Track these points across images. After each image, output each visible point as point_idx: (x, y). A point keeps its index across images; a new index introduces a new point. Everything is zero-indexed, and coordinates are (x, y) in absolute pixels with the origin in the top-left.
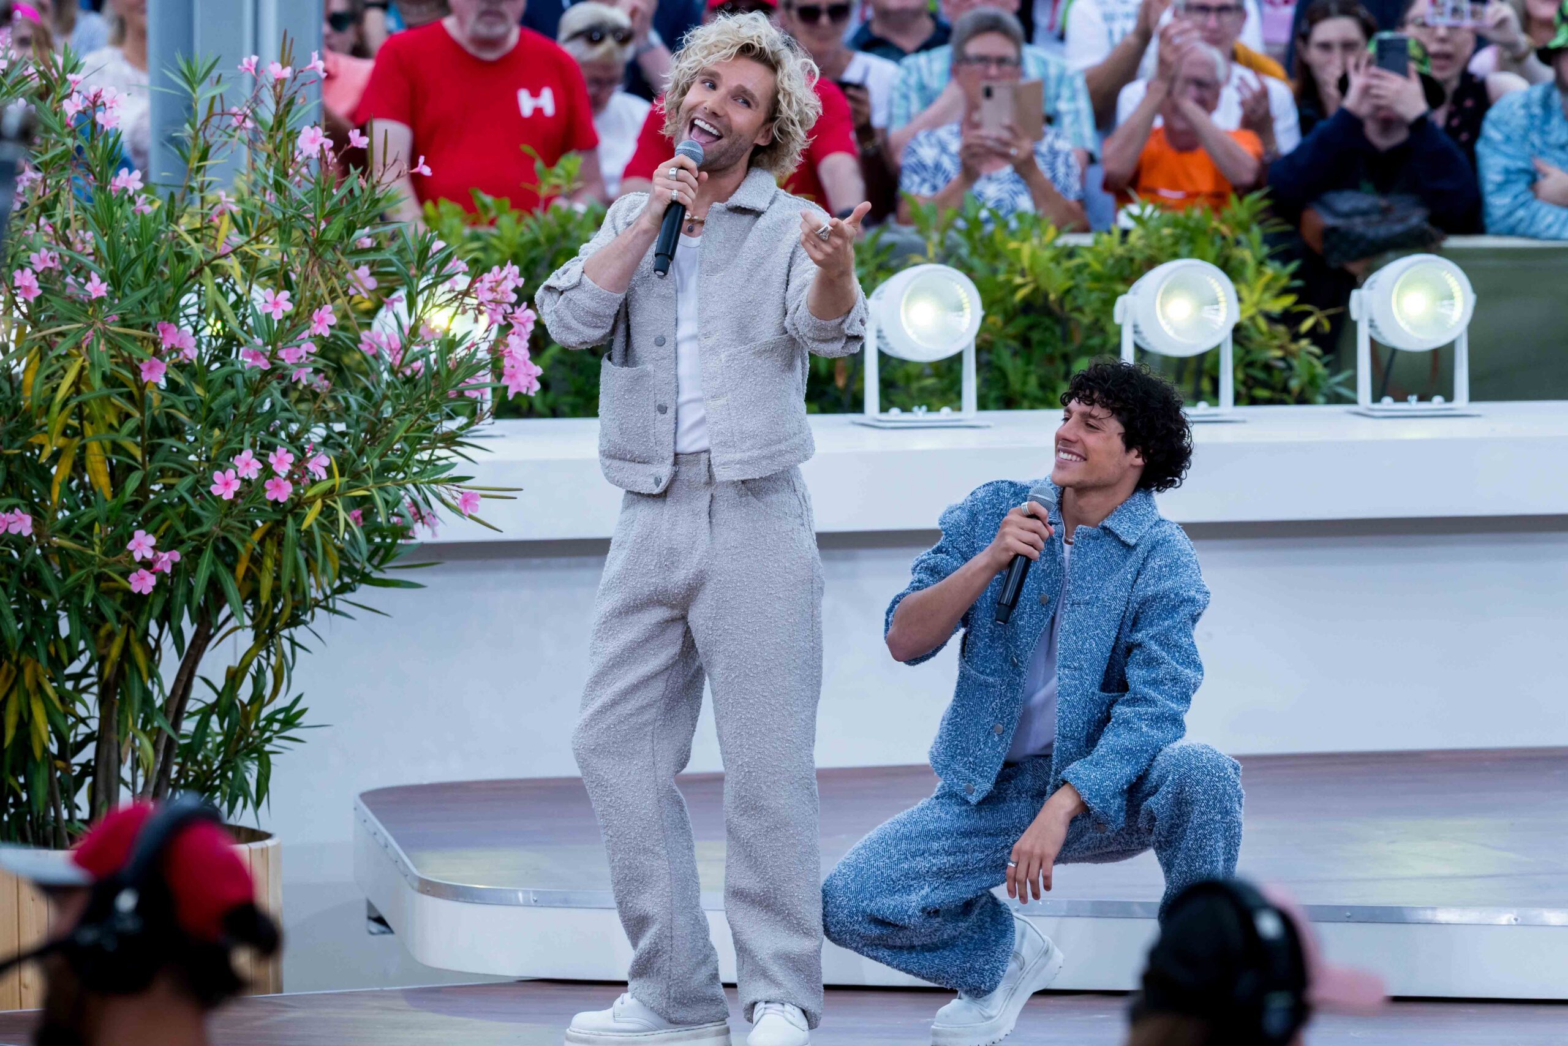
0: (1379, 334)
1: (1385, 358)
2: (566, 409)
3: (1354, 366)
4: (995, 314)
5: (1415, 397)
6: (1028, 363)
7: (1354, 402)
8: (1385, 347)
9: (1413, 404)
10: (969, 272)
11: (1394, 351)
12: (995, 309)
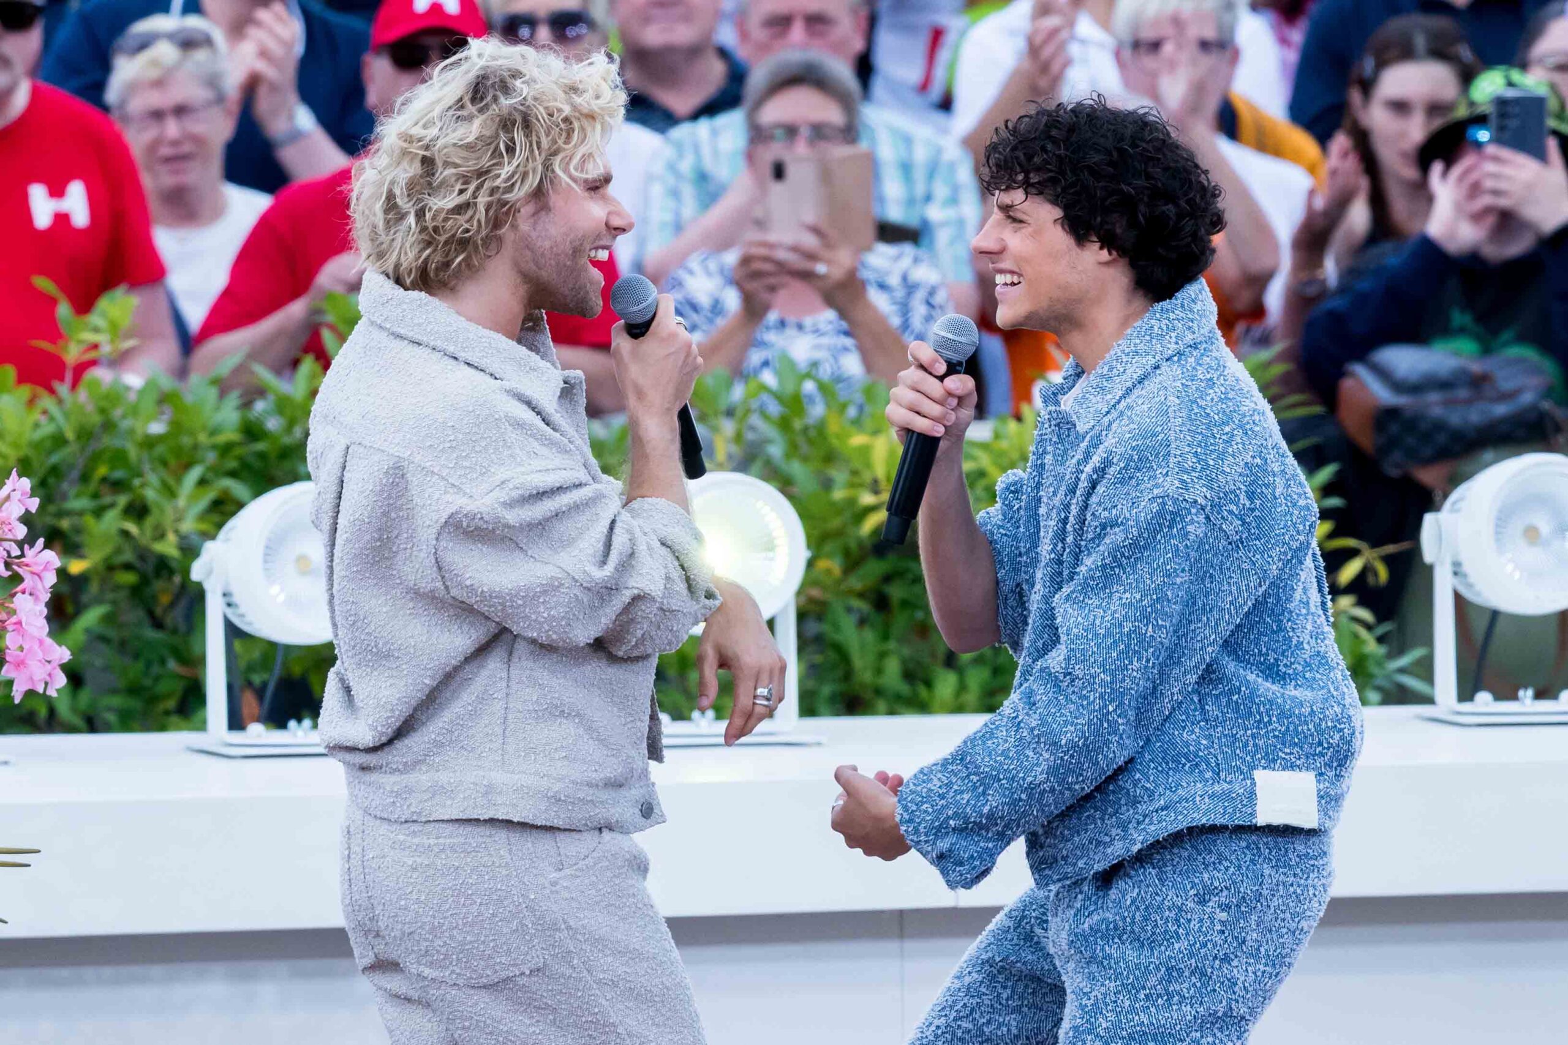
0: (1470, 586)
1: (1479, 626)
2: (111, 717)
3: (1428, 641)
4: (829, 556)
5: (1530, 692)
6: (885, 637)
7: (1429, 700)
8: (1480, 609)
9: (1527, 703)
10: (786, 485)
11: (1495, 615)
12: (828, 547)
